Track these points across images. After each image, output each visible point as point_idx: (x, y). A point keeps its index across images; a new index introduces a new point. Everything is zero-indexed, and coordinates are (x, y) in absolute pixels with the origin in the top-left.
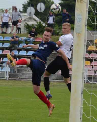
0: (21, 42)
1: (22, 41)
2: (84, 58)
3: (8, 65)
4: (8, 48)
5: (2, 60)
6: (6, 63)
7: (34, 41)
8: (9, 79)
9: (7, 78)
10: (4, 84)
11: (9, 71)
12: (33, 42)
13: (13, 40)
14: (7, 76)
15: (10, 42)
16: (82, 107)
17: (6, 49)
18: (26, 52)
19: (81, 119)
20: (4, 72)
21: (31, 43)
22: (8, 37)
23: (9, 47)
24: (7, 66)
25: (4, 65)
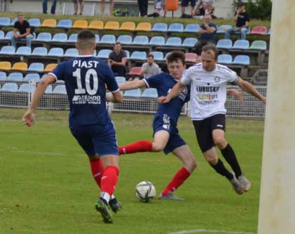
0: (222, 36)
1: (224, 34)
4: (194, 49)
7: (249, 33)
12: (247, 35)
13: (204, 31)
14: (188, 109)
15: (198, 36)
17: (190, 50)
18: (230, 56)
21: (243, 39)
22: (193, 25)
23: (195, 47)
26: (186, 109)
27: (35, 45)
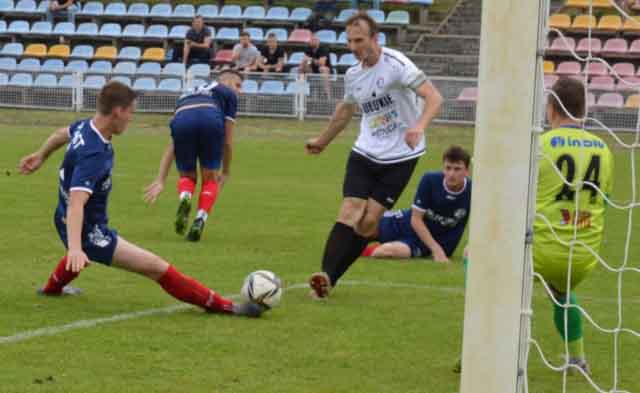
2: (538, 55)
3: (302, 76)
5: (288, 58)
6: (297, 68)
8: (305, 118)
9: (301, 116)
10: (289, 133)
11: (308, 92)
14: (300, 109)
16: (530, 311)
17: (301, 25)
19: (520, 373)
20: (292, 96)
24: (299, 78)
25: (291, 74)
26: (297, 108)
27: (80, 20)
